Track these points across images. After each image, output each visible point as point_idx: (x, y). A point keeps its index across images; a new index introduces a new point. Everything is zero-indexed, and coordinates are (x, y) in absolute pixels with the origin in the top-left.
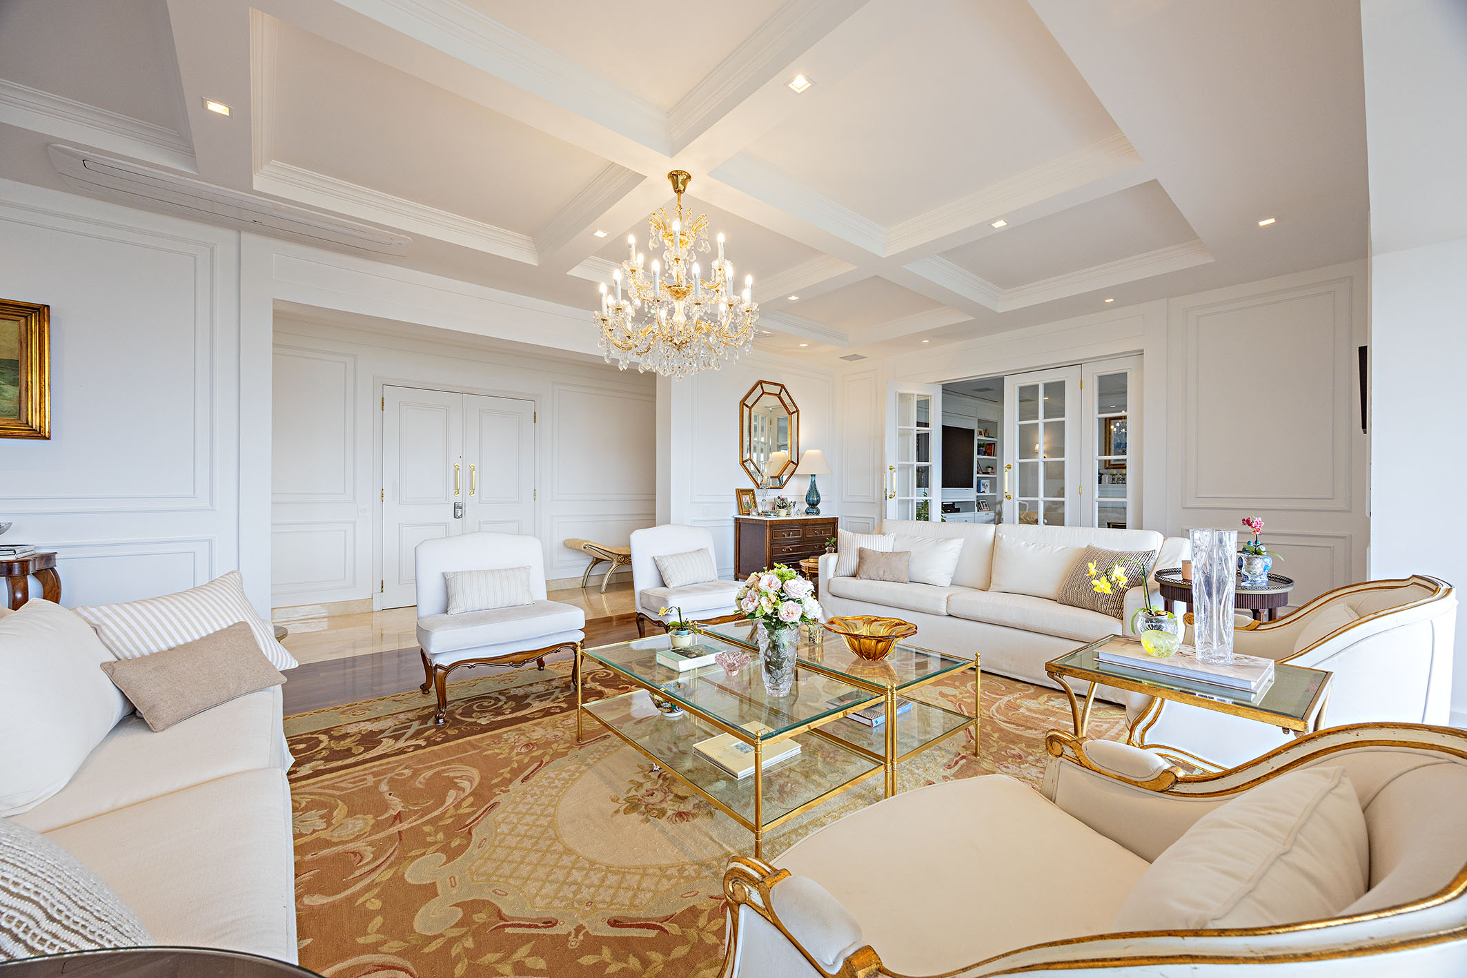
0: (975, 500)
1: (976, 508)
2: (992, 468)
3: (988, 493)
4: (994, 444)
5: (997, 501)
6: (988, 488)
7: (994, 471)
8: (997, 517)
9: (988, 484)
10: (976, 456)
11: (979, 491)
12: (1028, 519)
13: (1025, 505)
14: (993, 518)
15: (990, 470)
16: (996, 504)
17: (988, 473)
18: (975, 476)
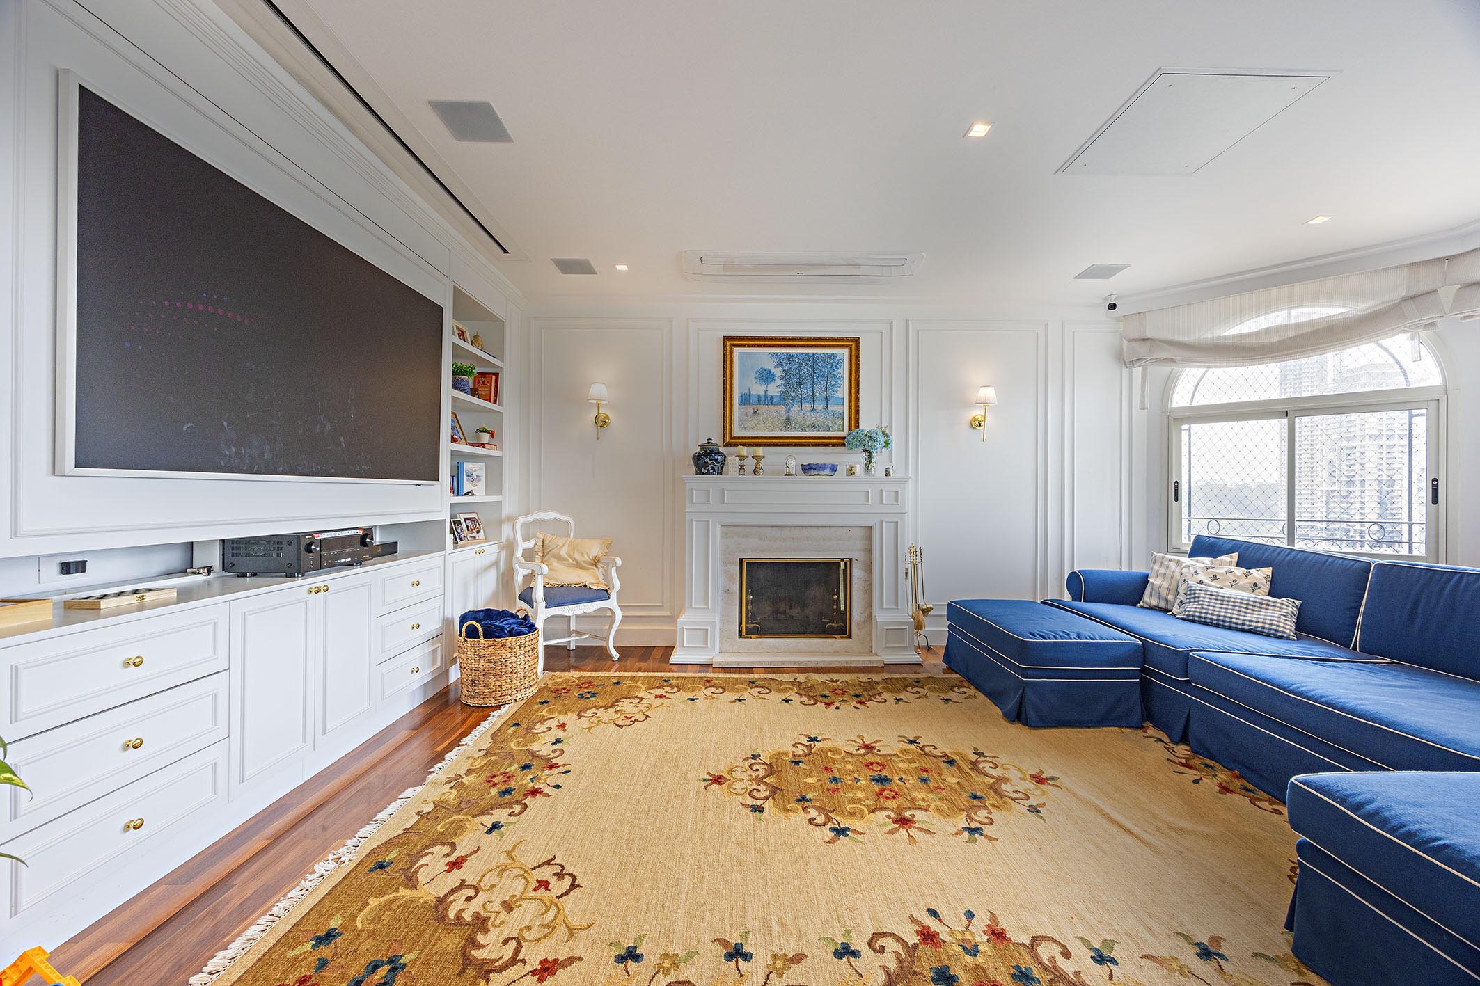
0: (445, 516)
1: (449, 538)
2: (492, 434)
3: (480, 496)
4: (497, 375)
5: (504, 515)
6: (482, 484)
7: (494, 441)
8: (503, 554)
9: (482, 474)
10: (447, 392)
11: (456, 489)
12: (577, 556)
13: (567, 522)
14: (494, 558)
15: (485, 438)
16: (500, 522)
17: (483, 445)
18: (446, 447)
